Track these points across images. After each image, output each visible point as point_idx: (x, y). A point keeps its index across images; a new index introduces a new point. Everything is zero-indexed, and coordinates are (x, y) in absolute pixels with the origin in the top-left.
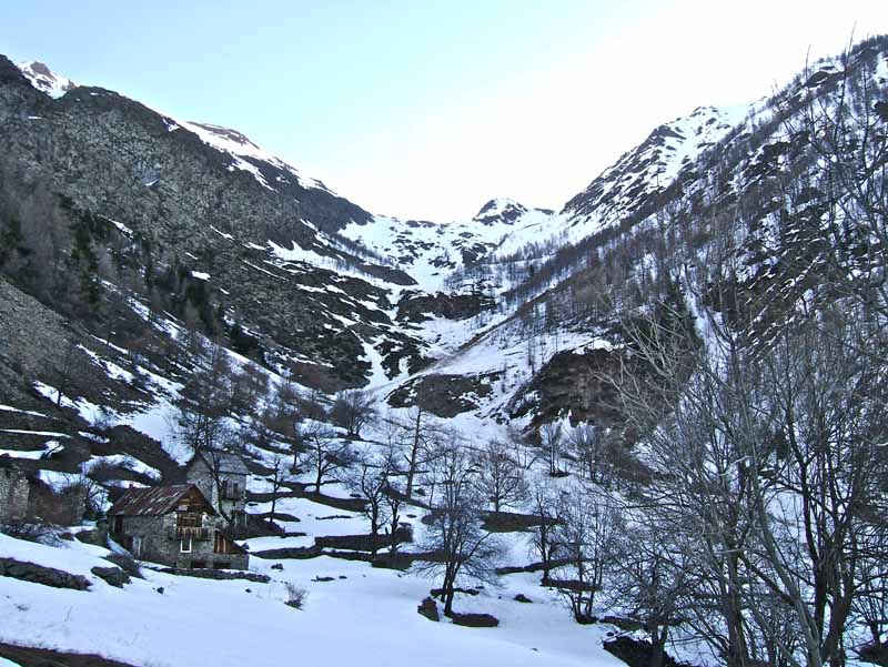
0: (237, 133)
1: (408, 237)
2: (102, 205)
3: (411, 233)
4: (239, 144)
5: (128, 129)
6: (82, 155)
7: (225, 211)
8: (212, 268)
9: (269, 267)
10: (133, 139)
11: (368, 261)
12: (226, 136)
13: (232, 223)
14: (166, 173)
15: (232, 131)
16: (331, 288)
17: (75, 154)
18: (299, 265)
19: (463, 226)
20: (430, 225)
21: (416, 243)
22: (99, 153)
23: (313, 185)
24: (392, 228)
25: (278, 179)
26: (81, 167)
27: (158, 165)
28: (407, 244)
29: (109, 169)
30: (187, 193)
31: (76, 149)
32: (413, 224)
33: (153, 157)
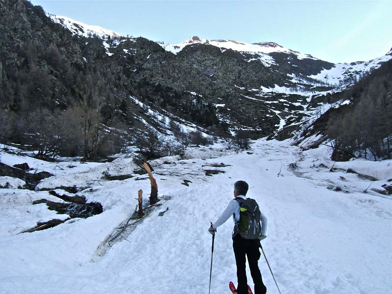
0: (273, 43)
1: (350, 70)
2: (187, 88)
3: (352, 68)
4: (273, 48)
5: (204, 56)
6: (180, 71)
7: (242, 79)
8: (226, 102)
9: (256, 97)
10: (206, 60)
11: (316, 85)
12: (268, 46)
13: (245, 83)
14: (218, 69)
15: (271, 43)
16: (282, 100)
17: (177, 71)
18: (270, 94)
19: (380, 59)
20: (361, 62)
21: (353, 72)
22: (186, 69)
23: (305, 57)
24: (344, 68)
25: (288, 58)
26: (179, 75)
27: (215, 67)
28: (349, 74)
29: (190, 74)
30: (225, 75)
31: (178, 69)
32: (353, 64)
33: (213, 65)
